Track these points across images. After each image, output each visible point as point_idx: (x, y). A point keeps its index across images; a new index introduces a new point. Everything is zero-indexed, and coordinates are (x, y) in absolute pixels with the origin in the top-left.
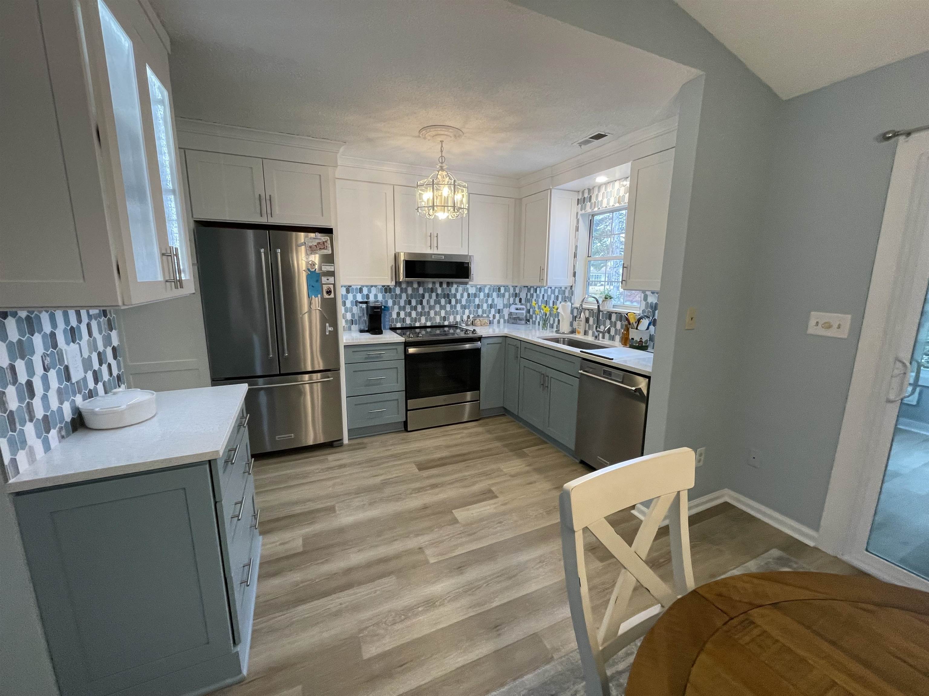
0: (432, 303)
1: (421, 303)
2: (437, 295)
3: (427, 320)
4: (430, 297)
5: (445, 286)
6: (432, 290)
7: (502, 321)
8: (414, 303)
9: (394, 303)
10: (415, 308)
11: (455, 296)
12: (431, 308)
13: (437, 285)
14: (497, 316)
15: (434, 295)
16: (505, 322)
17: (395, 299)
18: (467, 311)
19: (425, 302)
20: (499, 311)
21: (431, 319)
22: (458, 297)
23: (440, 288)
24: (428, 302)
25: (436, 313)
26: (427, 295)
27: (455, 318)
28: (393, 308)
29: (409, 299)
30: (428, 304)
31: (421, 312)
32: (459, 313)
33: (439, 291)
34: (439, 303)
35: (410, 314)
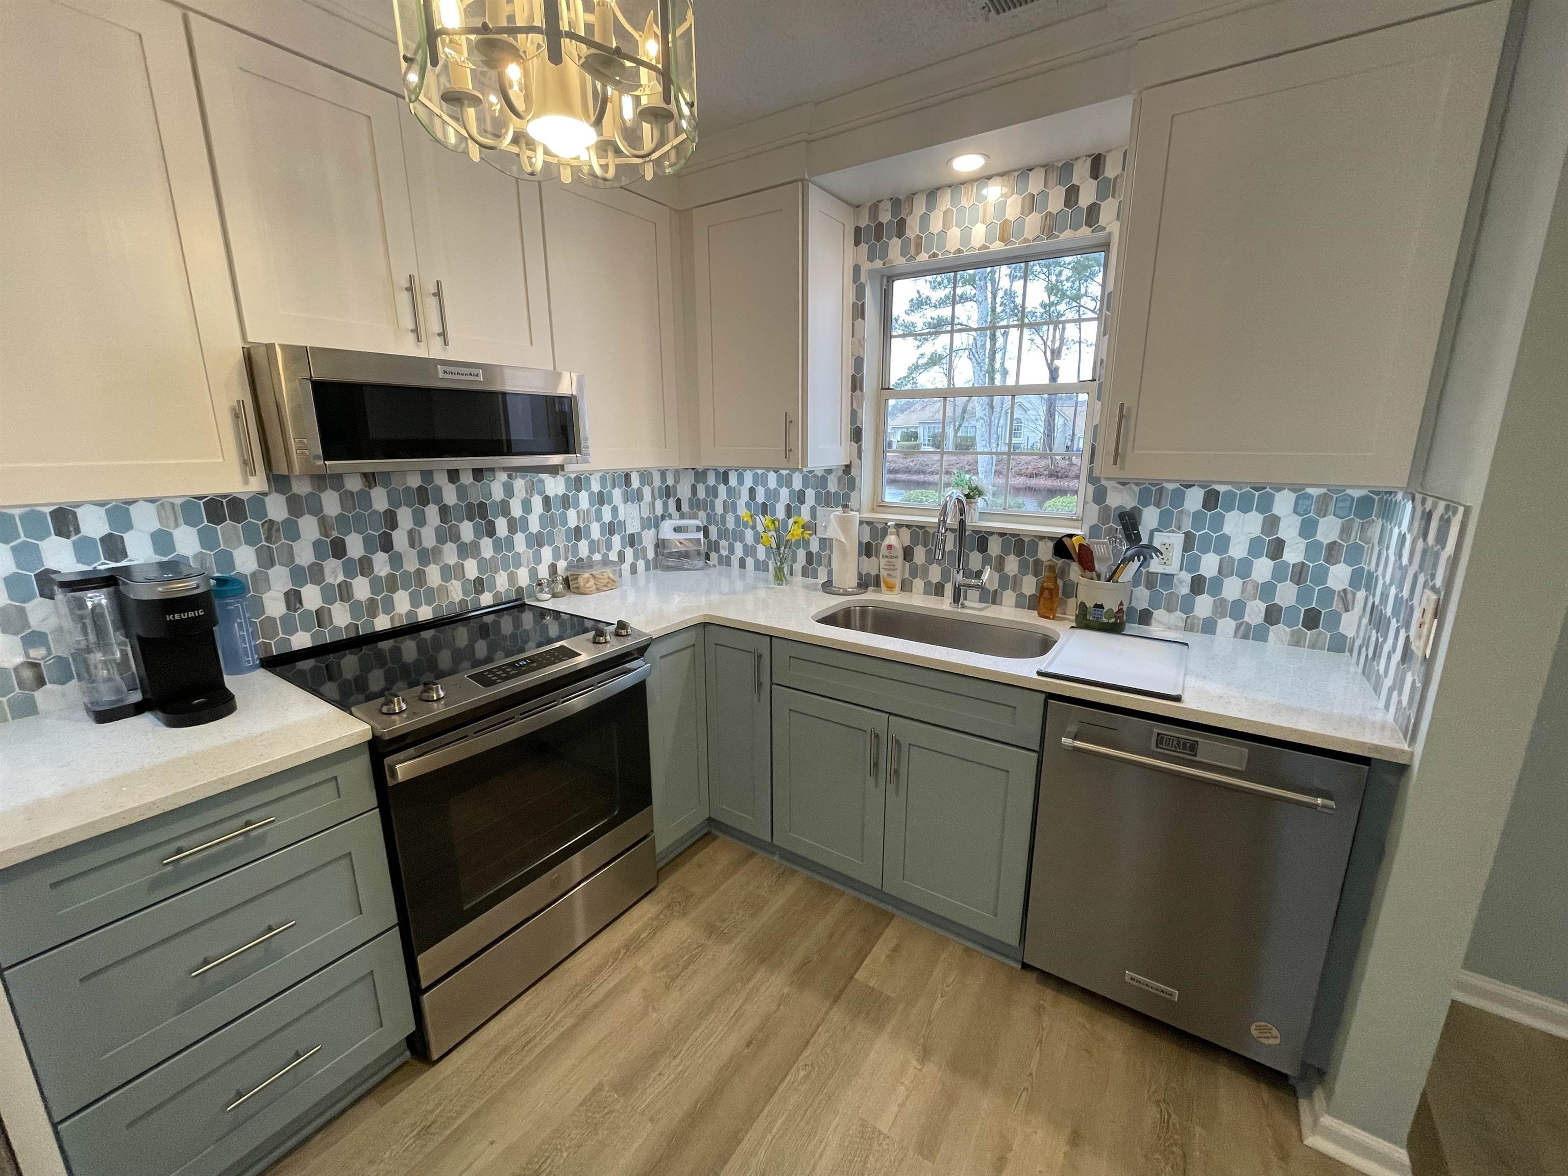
0: (428, 538)
1: (387, 545)
2: (444, 511)
3: (415, 602)
4: (420, 520)
5: (467, 479)
6: (423, 496)
7: (641, 564)
8: (355, 546)
9: (267, 560)
10: (365, 566)
11: (504, 509)
12: (425, 556)
13: (441, 479)
14: (629, 552)
15: (432, 512)
16: (647, 569)
17: (268, 539)
18: (547, 553)
19: (400, 538)
20: (632, 540)
21: (430, 596)
22: (516, 510)
23: (452, 487)
24: (413, 539)
25: (447, 573)
26: (405, 516)
27: (512, 578)
28: (261, 579)
29: (335, 534)
30: (412, 545)
31: (391, 578)
32: (524, 560)
33: (450, 496)
34: (455, 537)
35: (344, 592)
